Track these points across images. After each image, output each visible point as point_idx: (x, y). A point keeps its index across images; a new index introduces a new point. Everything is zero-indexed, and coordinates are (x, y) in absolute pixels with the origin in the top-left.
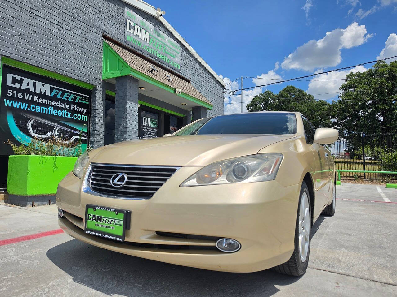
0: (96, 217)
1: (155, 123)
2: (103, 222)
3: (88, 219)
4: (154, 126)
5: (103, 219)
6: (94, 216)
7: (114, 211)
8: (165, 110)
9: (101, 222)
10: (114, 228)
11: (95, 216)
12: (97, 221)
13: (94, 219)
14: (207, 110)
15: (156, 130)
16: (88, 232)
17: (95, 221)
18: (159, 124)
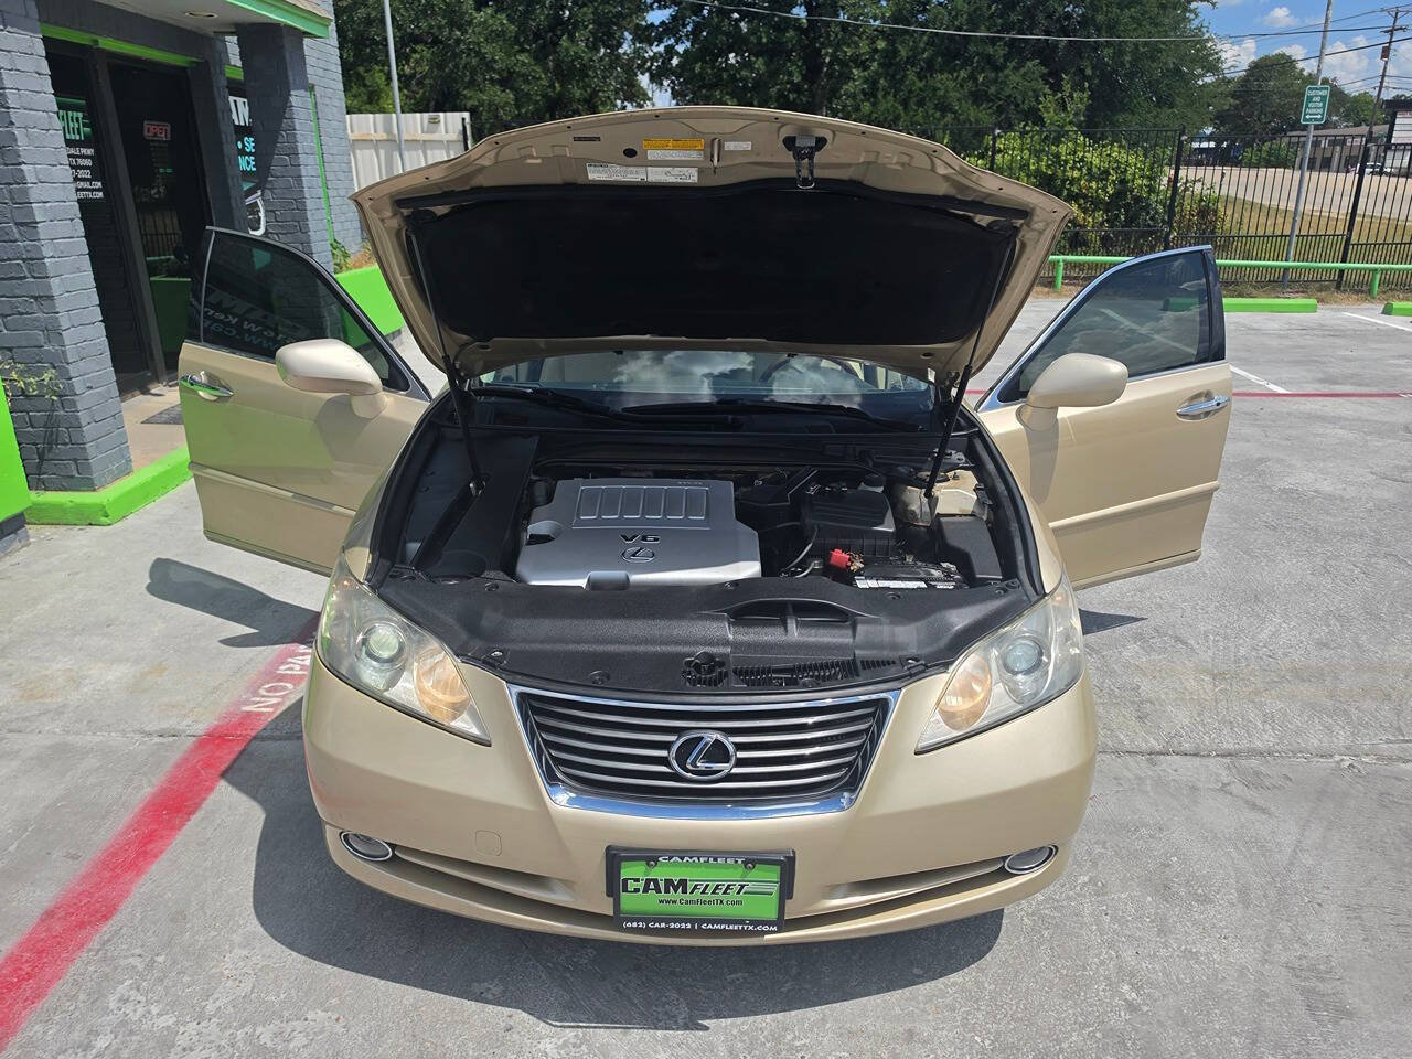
0: (662, 885)
1: (77, 118)
2: (692, 892)
3: (625, 890)
4: (79, 133)
5: (690, 886)
6: (648, 881)
7: (740, 861)
8: (108, 44)
9: (684, 891)
10: (739, 902)
11: (656, 881)
12: (667, 891)
13: (652, 886)
14: (306, 41)
15: (90, 152)
16: (629, 925)
17: (659, 891)
18: (93, 116)
